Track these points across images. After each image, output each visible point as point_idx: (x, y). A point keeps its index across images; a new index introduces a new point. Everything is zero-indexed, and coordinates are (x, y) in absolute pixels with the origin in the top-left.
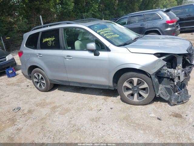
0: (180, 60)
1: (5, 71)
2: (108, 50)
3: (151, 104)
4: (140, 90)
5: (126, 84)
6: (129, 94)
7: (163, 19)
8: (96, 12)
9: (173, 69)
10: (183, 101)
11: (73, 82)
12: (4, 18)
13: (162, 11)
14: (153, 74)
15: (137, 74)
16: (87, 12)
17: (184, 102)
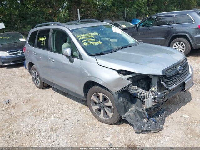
0: (155, 81)
1: (23, 63)
2: (81, 58)
3: (118, 126)
4: (106, 107)
5: (93, 98)
6: (96, 108)
7: (195, 23)
8: (141, 7)
9: (145, 91)
10: (150, 131)
11: (57, 85)
12: (45, 10)
13: (197, 13)
14: (116, 93)
15: (102, 89)
16: (131, 7)
17: (152, 132)
